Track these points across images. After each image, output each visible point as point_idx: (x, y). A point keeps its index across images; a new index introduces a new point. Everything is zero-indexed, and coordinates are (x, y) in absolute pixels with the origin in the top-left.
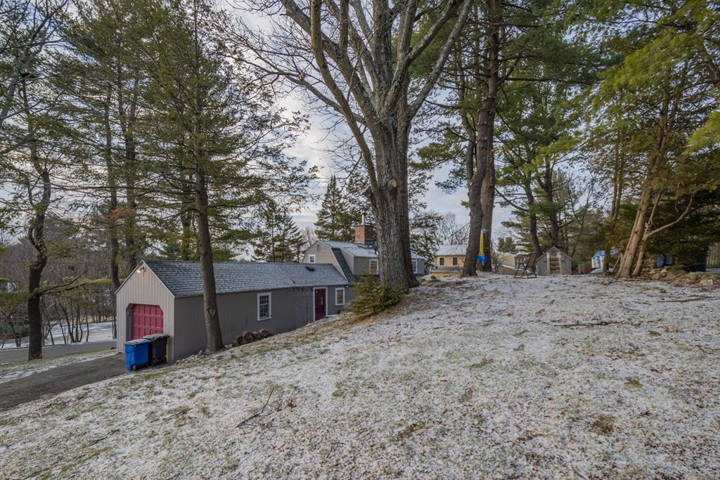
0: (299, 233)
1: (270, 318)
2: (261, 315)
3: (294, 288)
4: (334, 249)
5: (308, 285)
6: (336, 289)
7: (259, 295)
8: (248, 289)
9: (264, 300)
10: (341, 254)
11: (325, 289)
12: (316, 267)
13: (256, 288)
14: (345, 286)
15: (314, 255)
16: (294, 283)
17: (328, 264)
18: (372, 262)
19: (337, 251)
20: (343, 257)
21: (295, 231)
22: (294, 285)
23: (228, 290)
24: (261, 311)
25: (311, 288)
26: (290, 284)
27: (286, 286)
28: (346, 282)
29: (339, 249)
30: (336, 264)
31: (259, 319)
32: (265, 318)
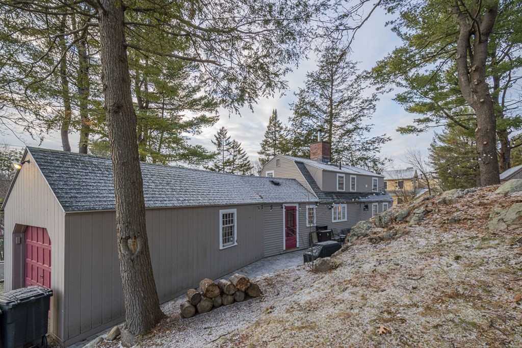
0: (246, 159)
1: (236, 244)
2: (225, 241)
3: (263, 205)
4: (297, 162)
5: (278, 201)
6: (307, 207)
7: (222, 212)
8: (206, 202)
9: (228, 218)
10: (305, 168)
11: (296, 207)
12: (280, 181)
13: (217, 202)
14: (316, 203)
15: (273, 172)
16: (262, 198)
17: (292, 179)
18: (339, 177)
19: (301, 165)
20: (308, 172)
21: (243, 157)
22: (261, 201)
23: (176, 204)
24: (224, 235)
25: (281, 204)
26: (258, 200)
27: (254, 201)
28: (317, 200)
29: (302, 163)
30: (302, 179)
31: (221, 248)
32: (229, 245)
